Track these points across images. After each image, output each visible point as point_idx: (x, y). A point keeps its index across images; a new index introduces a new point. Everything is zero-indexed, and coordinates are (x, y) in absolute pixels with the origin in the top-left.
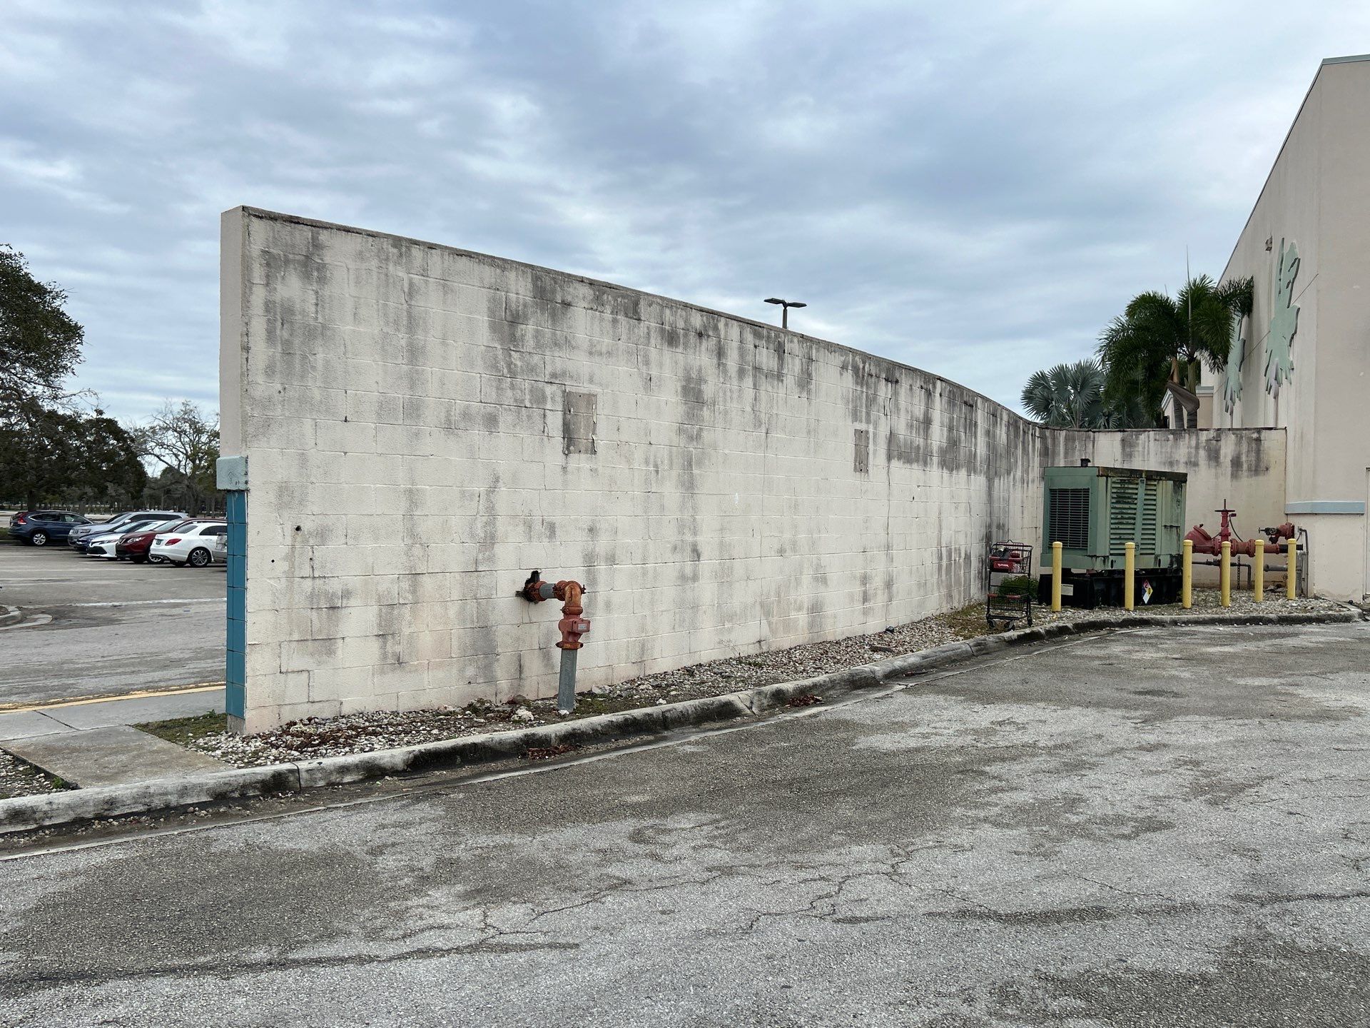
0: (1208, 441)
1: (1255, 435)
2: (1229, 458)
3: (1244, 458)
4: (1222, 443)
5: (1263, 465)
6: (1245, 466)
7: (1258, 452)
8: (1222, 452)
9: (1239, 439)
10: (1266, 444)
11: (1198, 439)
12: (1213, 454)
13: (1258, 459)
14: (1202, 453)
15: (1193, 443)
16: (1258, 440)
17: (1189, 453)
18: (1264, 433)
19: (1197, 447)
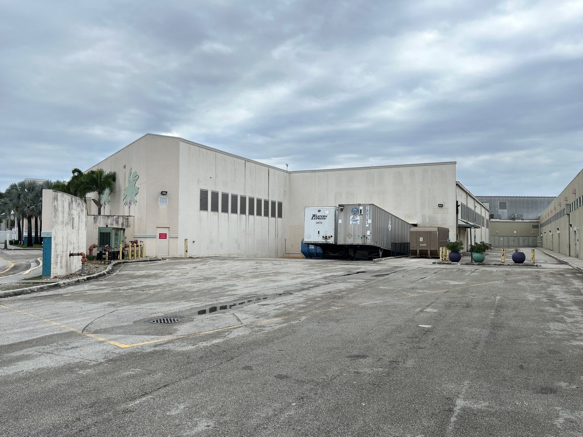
0: (116, 218)
1: (127, 218)
2: (121, 223)
3: (124, 223)
4: (119, 219)
5: (129, 225)
6: (125, 225)
7: (128, 222)
8: (119, 222)
9: (123, 218)
10: (129, 220)
11: (113, 218)
12: (117, 222)
13: (128, 224)
14: (114, 222)
15: (112, 219)
16: (128, 219)
17: (111, 222)
18: (129, 217)
19: (113, 220)
